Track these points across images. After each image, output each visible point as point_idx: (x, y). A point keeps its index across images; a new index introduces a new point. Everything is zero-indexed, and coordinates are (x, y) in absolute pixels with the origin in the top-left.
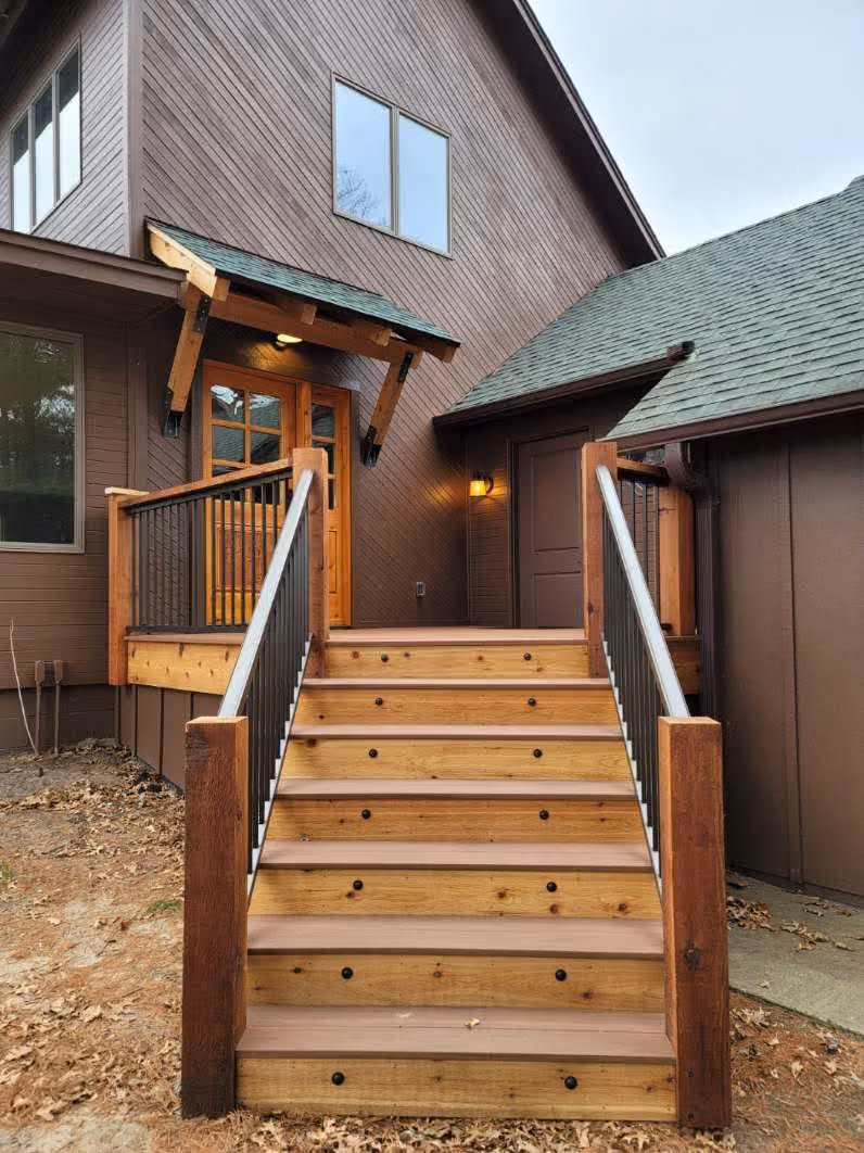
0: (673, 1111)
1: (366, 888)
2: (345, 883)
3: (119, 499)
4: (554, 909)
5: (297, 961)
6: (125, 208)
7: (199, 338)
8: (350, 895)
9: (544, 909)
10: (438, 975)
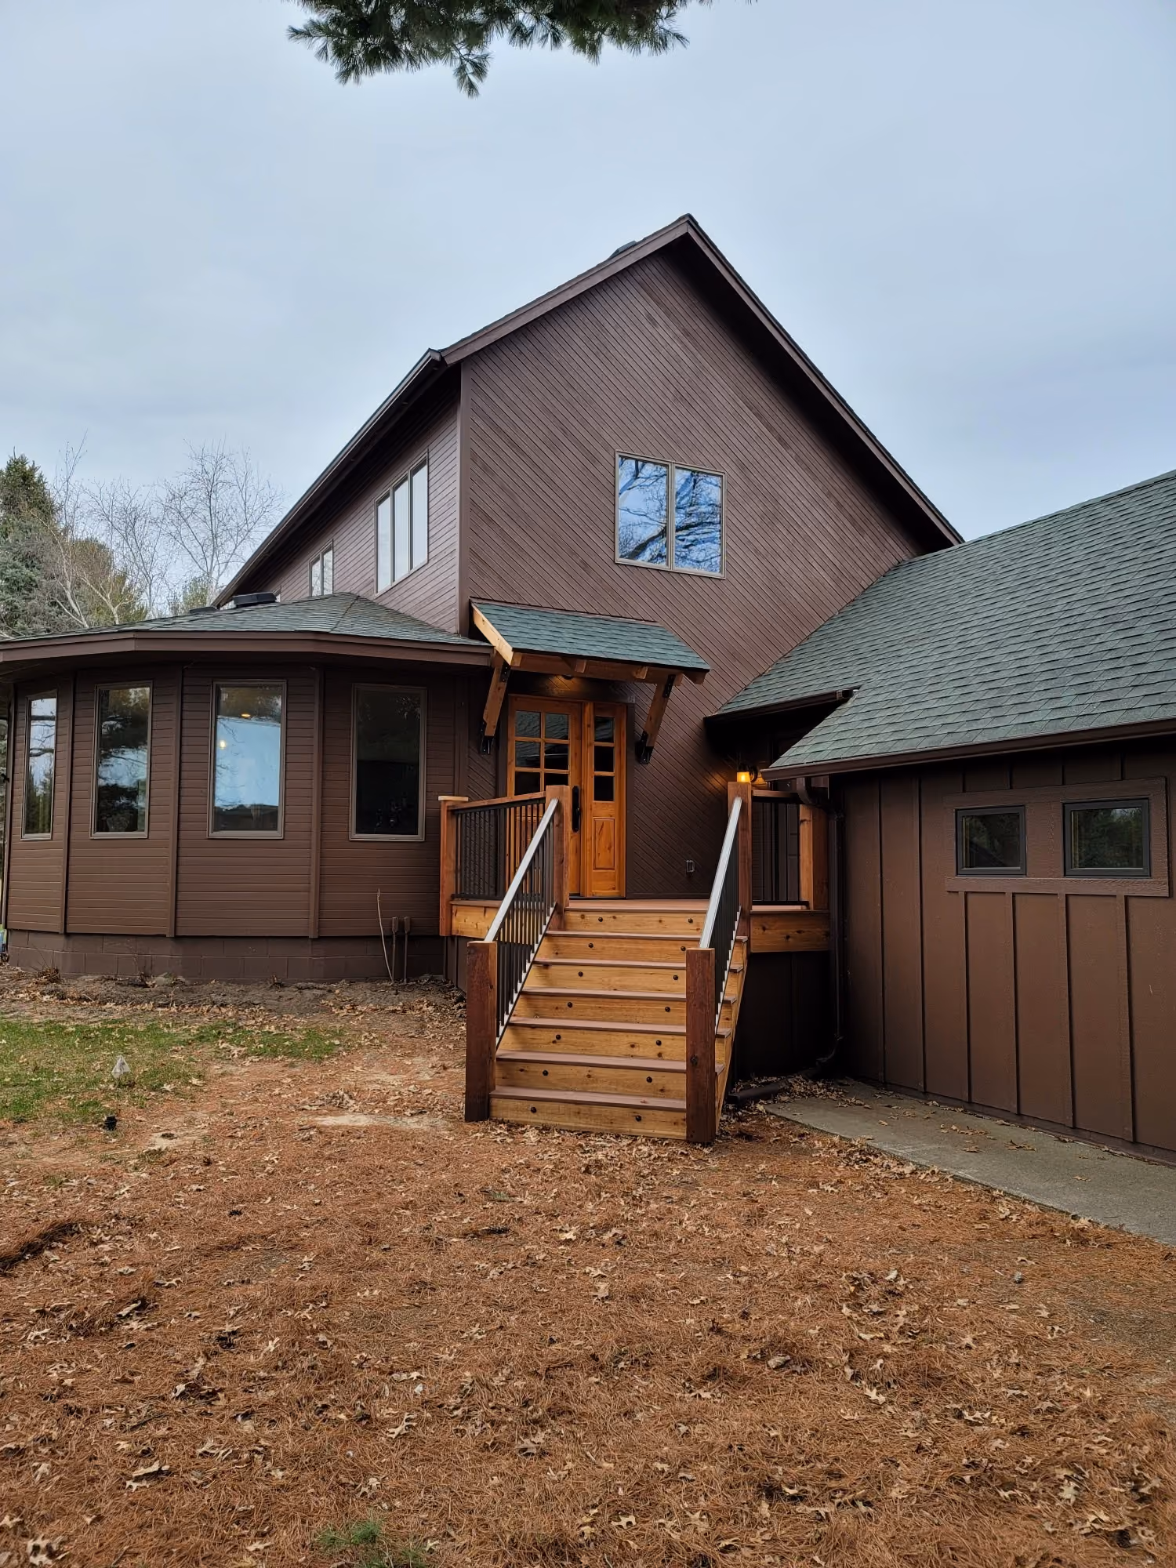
0: (685, 1134)
1: (563, 1039)
2: (552, 1035)
3: (448, 804)
4: (660, 1055)
5: (521, 1066)
6: (456, 592)
7: (504, 685)
8: (554, 1042)
9: (654, 1054)
10: (589, 1076)
